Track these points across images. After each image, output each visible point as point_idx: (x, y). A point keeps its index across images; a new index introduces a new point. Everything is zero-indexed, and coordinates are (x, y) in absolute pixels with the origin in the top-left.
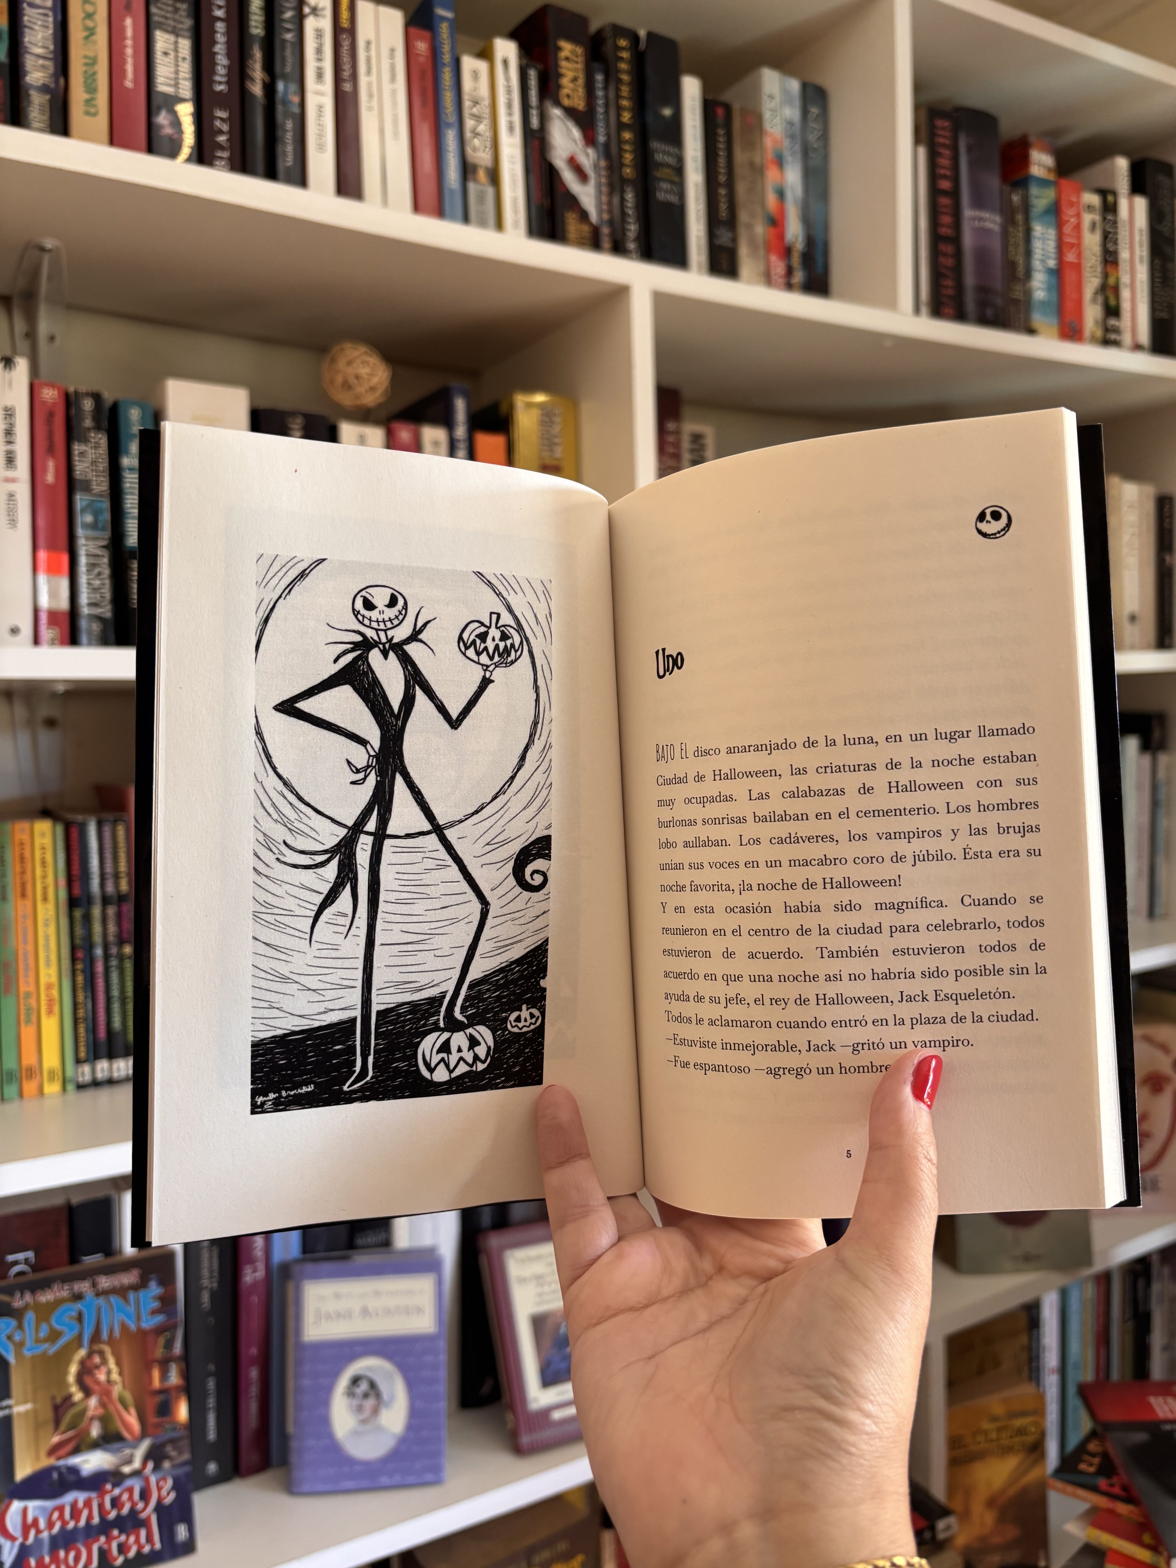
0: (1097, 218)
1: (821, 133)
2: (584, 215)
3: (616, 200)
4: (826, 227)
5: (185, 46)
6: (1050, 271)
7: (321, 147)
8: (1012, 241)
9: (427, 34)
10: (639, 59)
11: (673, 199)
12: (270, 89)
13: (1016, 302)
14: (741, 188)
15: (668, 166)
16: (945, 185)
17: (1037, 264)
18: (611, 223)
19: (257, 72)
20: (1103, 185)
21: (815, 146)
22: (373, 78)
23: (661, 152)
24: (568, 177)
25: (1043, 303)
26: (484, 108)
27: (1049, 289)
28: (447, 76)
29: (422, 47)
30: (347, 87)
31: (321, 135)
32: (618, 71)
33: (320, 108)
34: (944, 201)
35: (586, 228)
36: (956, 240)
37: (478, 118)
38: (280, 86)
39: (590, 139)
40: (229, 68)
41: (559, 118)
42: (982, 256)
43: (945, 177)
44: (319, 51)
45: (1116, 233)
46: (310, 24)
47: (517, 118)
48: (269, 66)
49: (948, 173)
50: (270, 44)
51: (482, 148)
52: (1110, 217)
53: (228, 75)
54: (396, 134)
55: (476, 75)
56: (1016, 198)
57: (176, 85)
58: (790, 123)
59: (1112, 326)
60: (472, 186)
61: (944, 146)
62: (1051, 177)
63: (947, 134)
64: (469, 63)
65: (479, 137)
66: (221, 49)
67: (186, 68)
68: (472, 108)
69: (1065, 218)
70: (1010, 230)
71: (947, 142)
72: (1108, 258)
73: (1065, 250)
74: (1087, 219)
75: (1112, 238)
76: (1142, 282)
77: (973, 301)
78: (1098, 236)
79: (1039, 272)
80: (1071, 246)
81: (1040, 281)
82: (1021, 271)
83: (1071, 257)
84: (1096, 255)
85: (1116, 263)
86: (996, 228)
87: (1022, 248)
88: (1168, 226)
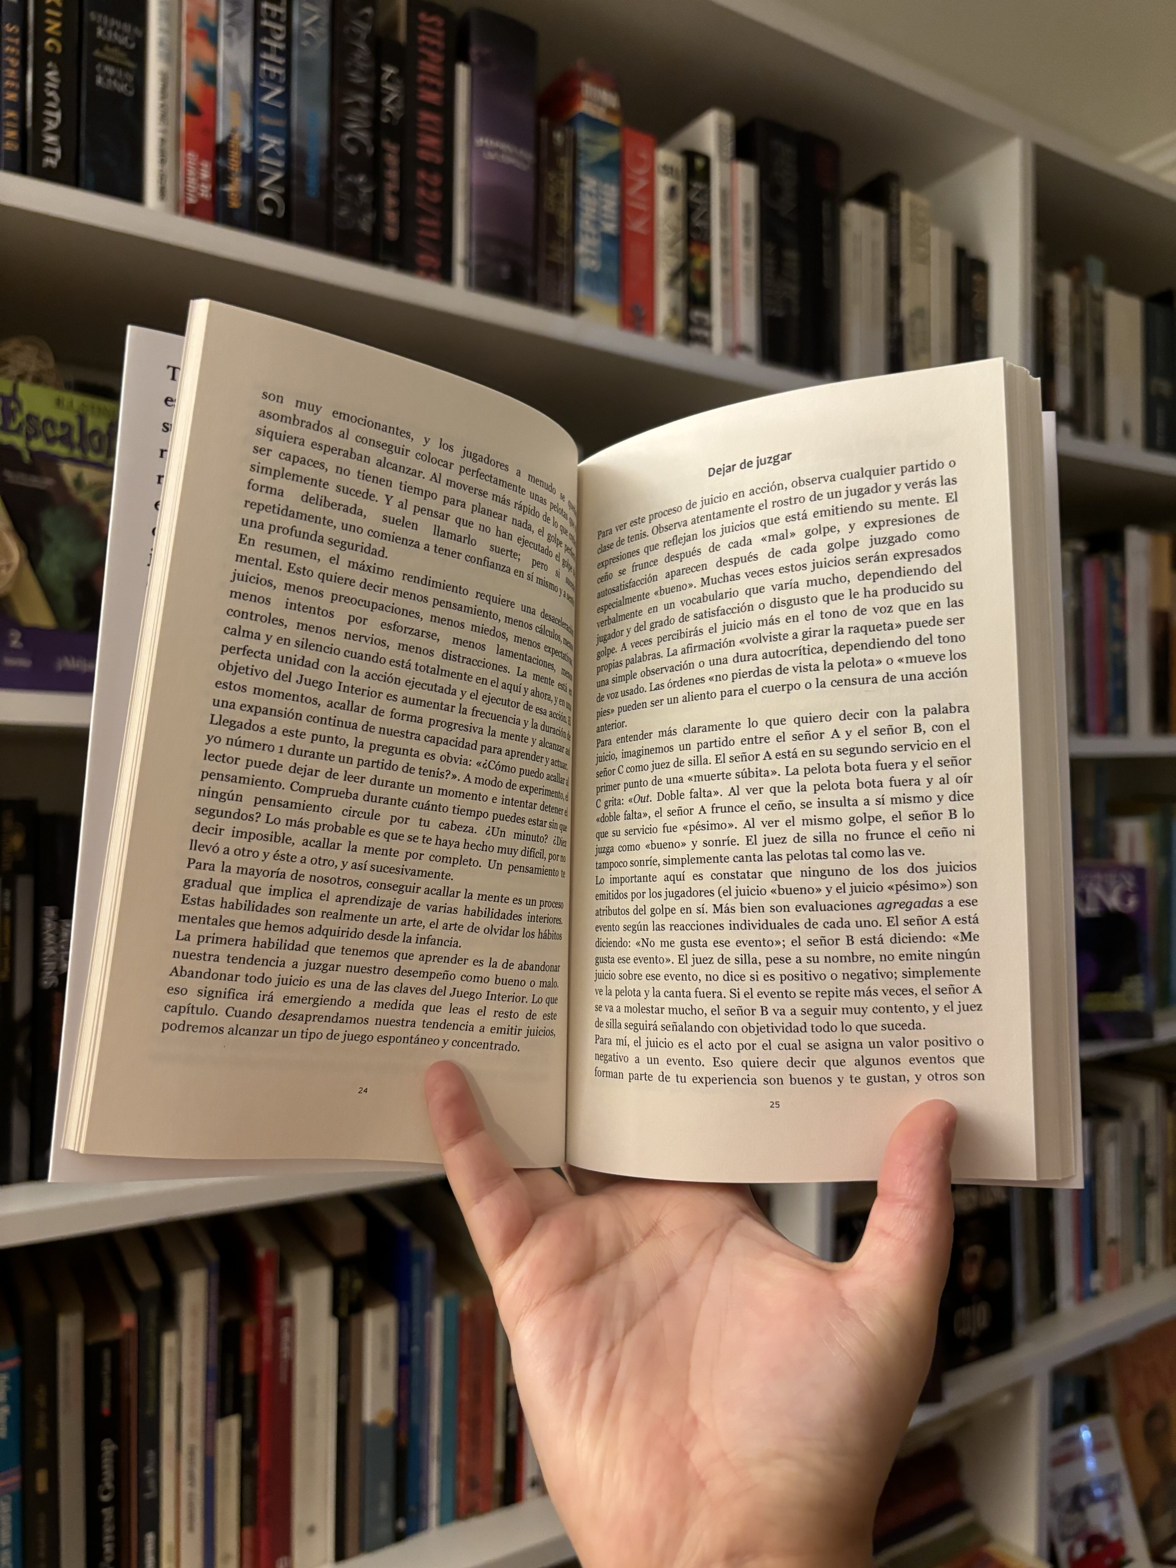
0: (680, 185)
6: (606, 237)
8: (550, 188)
20: (691, 147)
25: (593, 273)
27: (604, 258)
45: (706, 206)
56: (557, 136)
59: (697, 319)
62: (613, 121)
69: (632, 176)
70: (547, 173)
72: (694, 236)
73: (628, 216)
74: (663, 183)
75: (700, 211)
76: (747, 269)
77: (482, 253)
78: (678, 206)
79: (590, 235)
80: (638, 213)
81: (590, 247)
82: (564, 230)
83: (637, 226)
84: (675, 229)
85: (706, 243)
86: (525, 168)
87: (566, 200)
88: (787, 204)
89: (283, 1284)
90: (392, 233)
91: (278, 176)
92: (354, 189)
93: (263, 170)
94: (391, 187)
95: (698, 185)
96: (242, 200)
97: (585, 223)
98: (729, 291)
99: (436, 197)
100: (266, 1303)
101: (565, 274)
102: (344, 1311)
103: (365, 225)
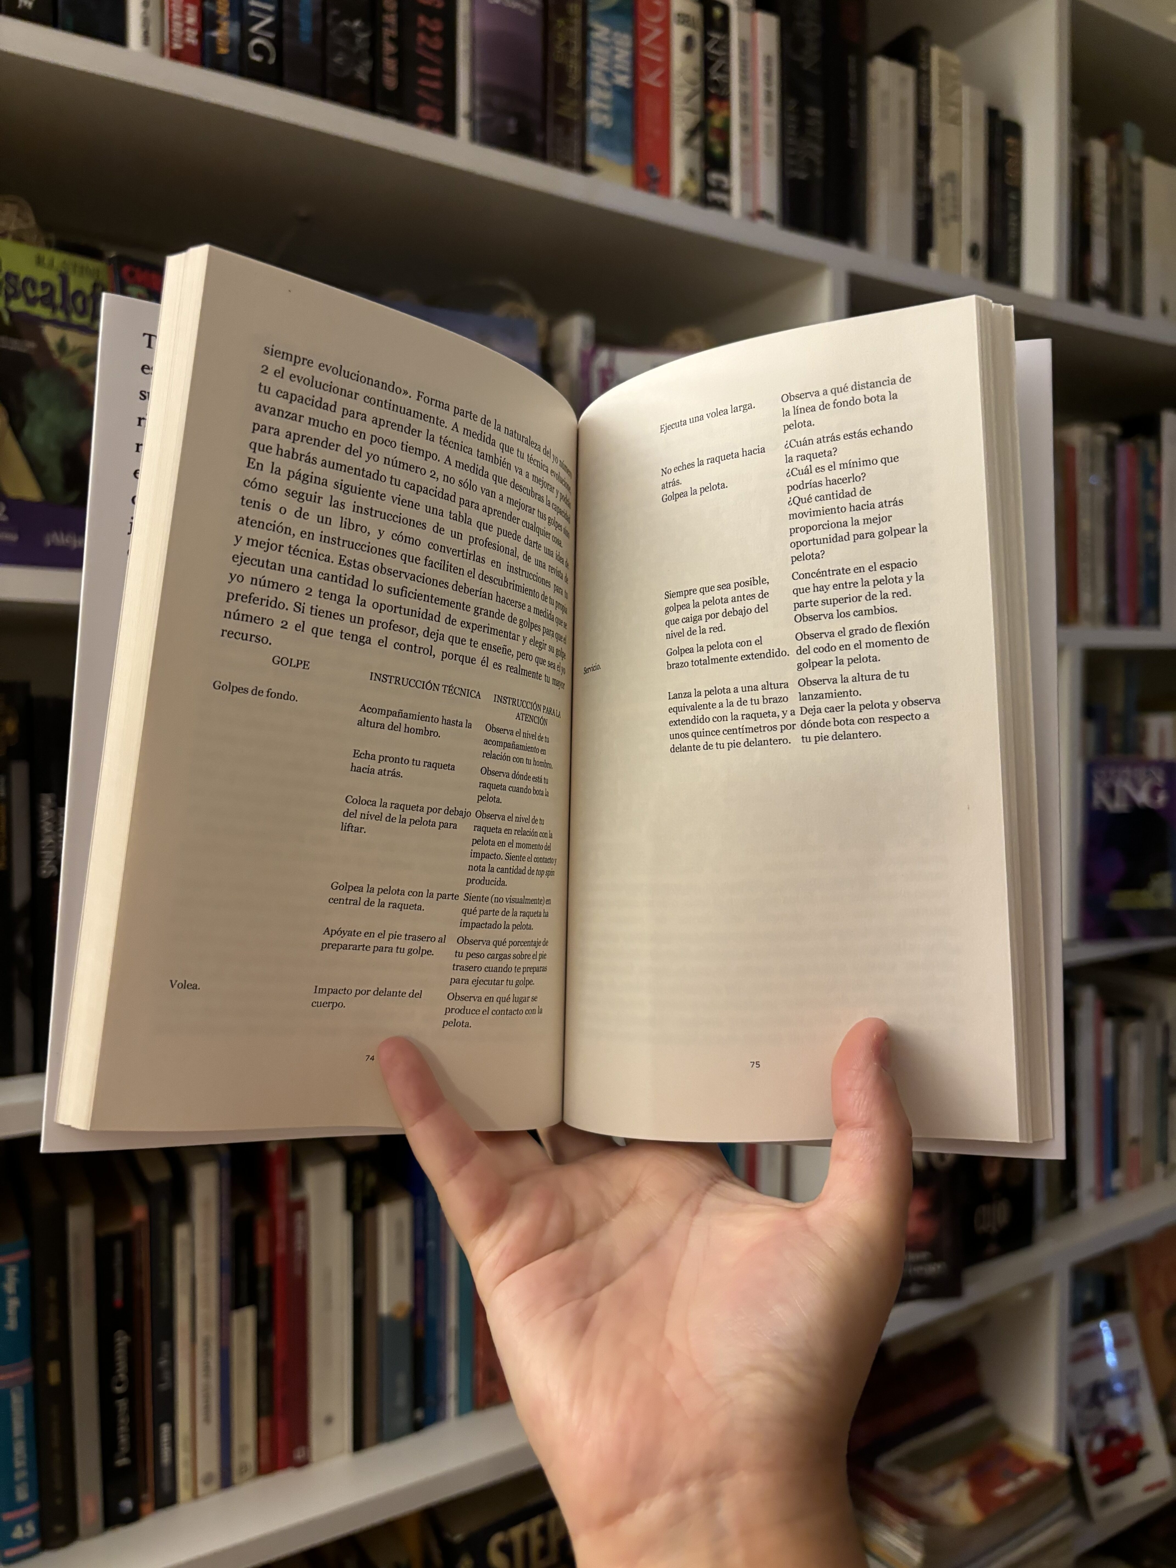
0: (695, 33)
13: (568, 124)
25: (604, 130)
27: (617, 114)
59: (715, 182)
69: (645, 25)
72: (713, 91)
73: (642, 67)
74: (678, 33)
75: (719, 63)
76: (768, 127)
77: (487, 105)
78: (696, 58)
79: (602, 87)
80: (653, 65)
81: (602, 101)
82: (573, 82)
83: (651, 79)
84: (692, 83)
85: (725, 99)
86: (532, 13)
87: (576, 50)
88: (810, 58)
89: (296, 1179)
90: (390, 82)
91: (269, 20)
92: (350, 35)
93: (252, 13)
94: (388, 32)
95: (716, 36)
96: (231, 46)
97: (596, 75)
98: (749, 150)
99: (437, 44)
100: (279, 1197)
101: (576, 131)
102: (357, 1205)
103: (362, 74)
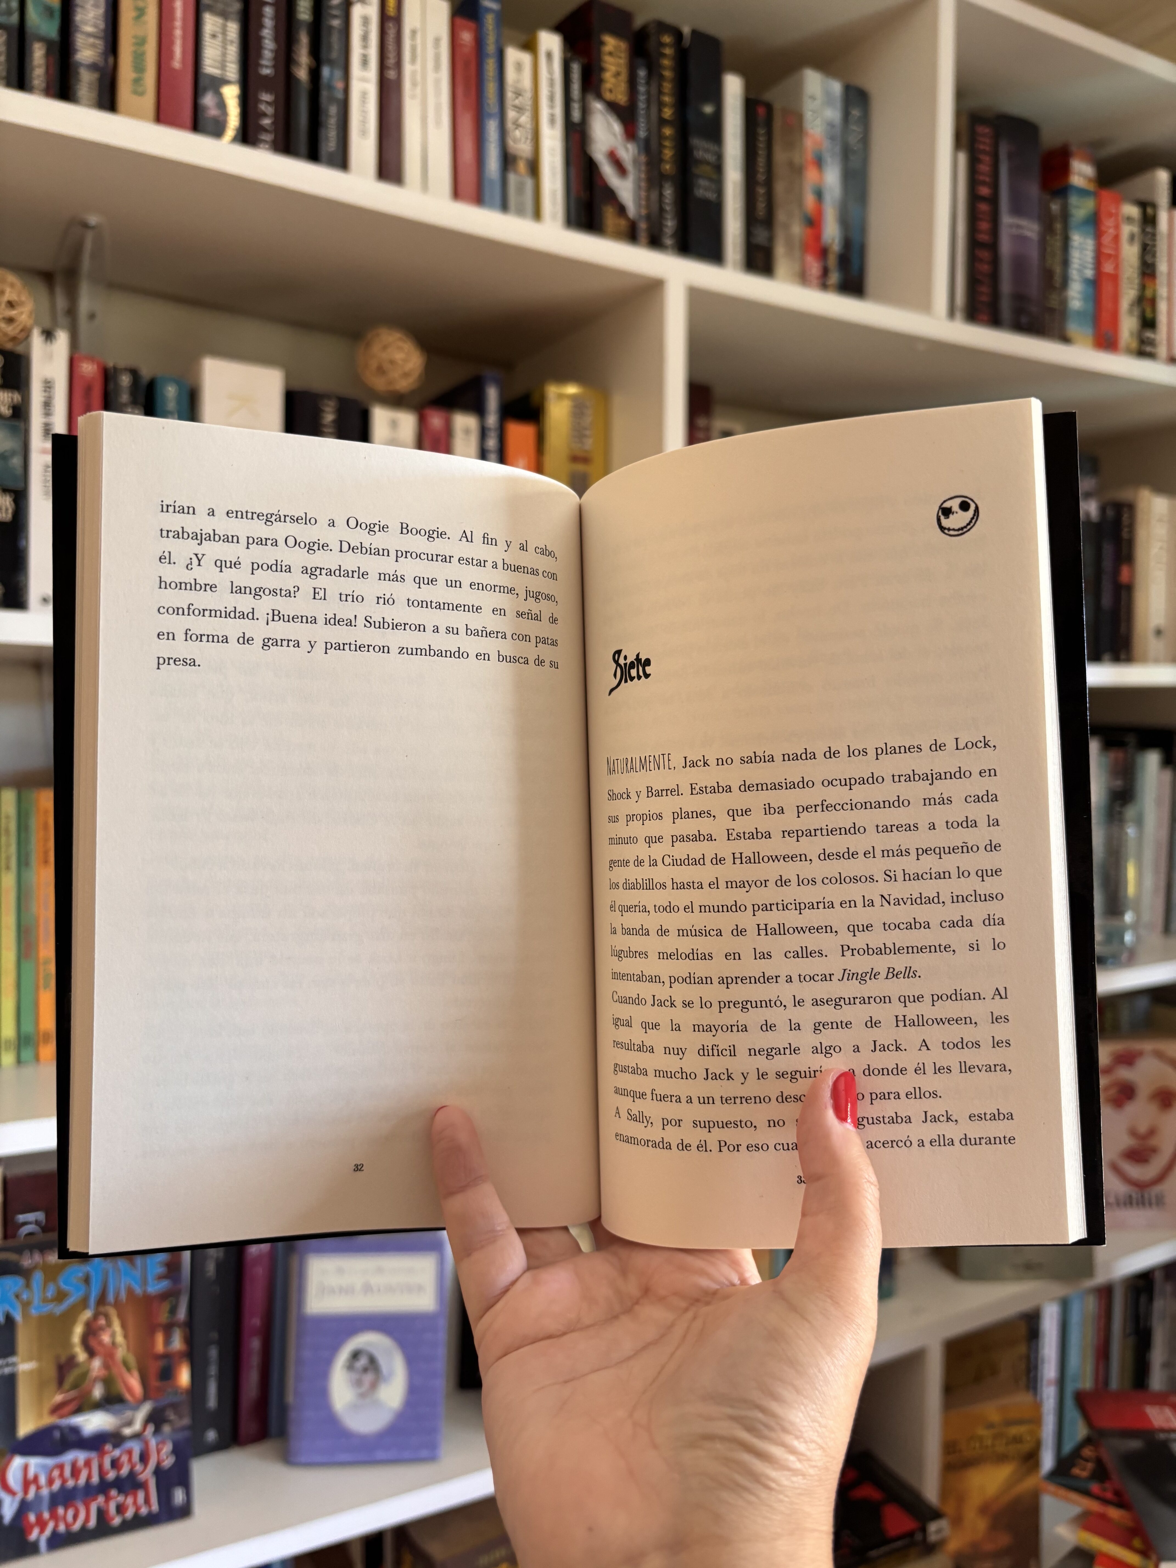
0: (1135, 229)
1: (862, 136)
2: (621, 209)
3: (654, 196)
4: (863, 229)
5: (233, 29)
6: (1087, 281)
7: (364, 133)
8: (1049, 249)
9: (472, 25)
10: (682, 56)
11: (711, 196)
12: (315, 73)
13: (1052, 310)
14: (780, 188)
15: (708, 163)
16: (985, 191)
17: (1074, 273)
18: (648, 217)
19: (303, 57)
20: (1143, 196)
21: (855, 148)
22: (418, 67)
23: (701, 148)
24: (608, 171)
25: (1078, 313)
26: (526, 100)
27: (1085, 299)
28: (490, 66)
29: (467, 37)
30: (391, 74)
31: (364, 122)
32: (660, 66)
33: (364, 95)
34: (983, 207)
35: (623, 223)
36: (993, 247)
37: (520, 109)
38: (326, 72)
39: (630, 133)
40: (276, 52)
41: (601, 112)
42: (1020, 264)
43: (984, 183)
44: (365, 38)
45: (1154, 246)
46: (357, 11)
47: (559, 111)
48: (316, 51)
49: (987, 179)
50: (317, 29)
51: (523, 140)
52: (1149, 229)
53: (275, 59)
54: (438, 123)
55: (519, 66)
56: (1055, 207)
57: (223, 67)
58: (831, 125)
59: (1148, 338)
60: (512, 178)
61: (984, 152)
62: (1091, 187)
63: (988, 141)
64: (514, 55)
65: (521, 129)
66: (268, 33)
67: (233, 51)
68: (515, 100)
69: (1103, 228)
70: (1048, 238)
71: (987, 148)
72: (1146, 271)
73: (1102, 261)
74: (1125, 231)
75: (1151, 251)
78: (1137, 248)
79: (1076, 281)
80: (1109, 257)
81: (1076, 291)
82: (1059, 280)
83: (1108, 268)
84: (1133, 267)
85: (1155, 276)
86: (1034, 236)
87: (1059, 257)
99: (987, 269)
101: (1060, 315)
